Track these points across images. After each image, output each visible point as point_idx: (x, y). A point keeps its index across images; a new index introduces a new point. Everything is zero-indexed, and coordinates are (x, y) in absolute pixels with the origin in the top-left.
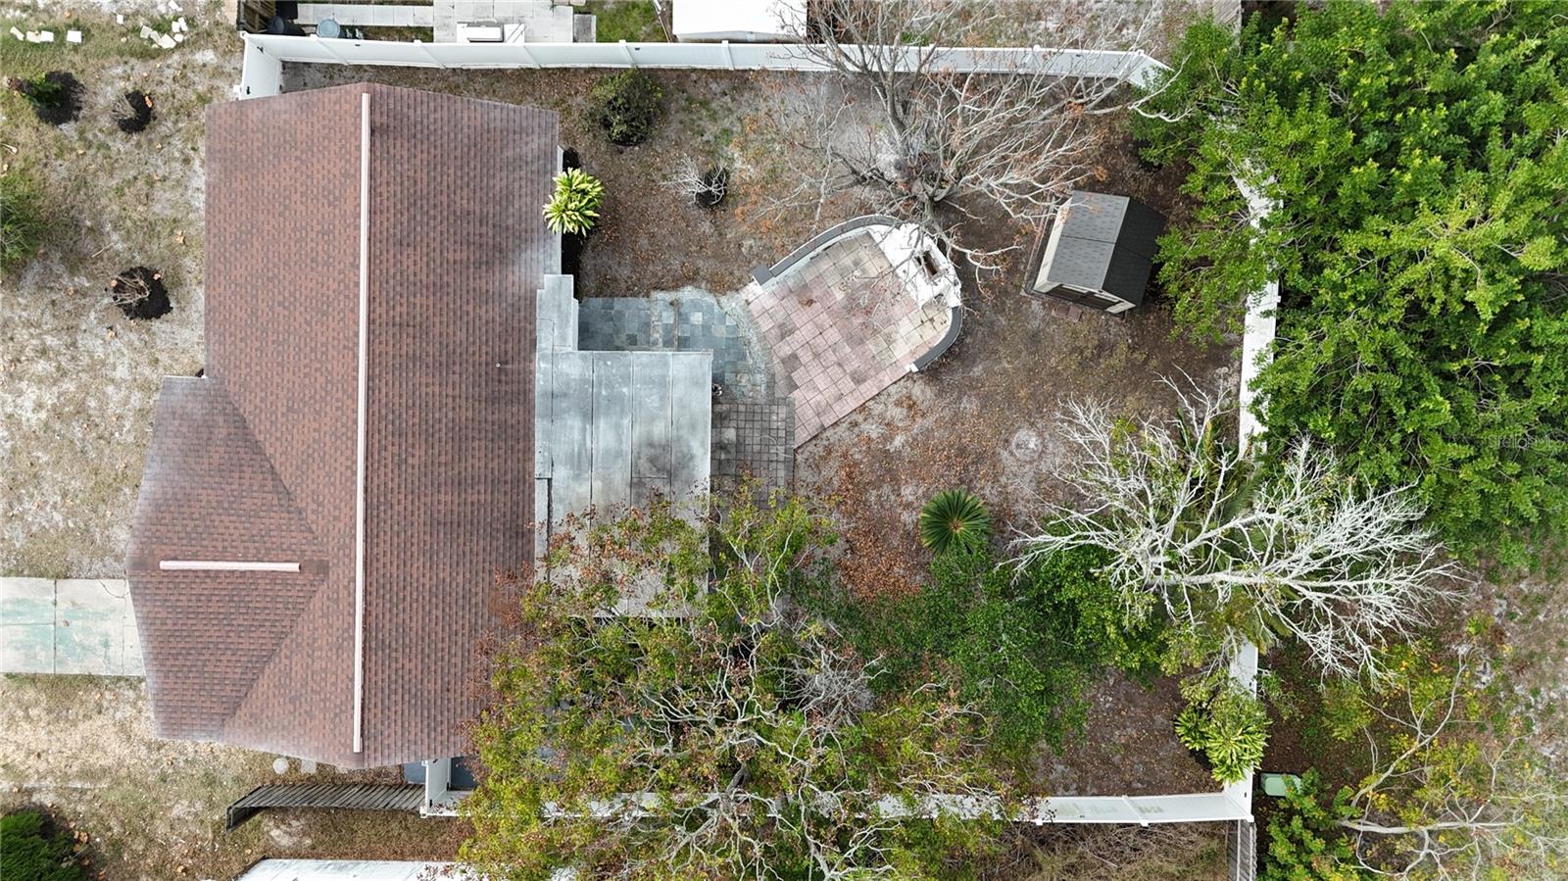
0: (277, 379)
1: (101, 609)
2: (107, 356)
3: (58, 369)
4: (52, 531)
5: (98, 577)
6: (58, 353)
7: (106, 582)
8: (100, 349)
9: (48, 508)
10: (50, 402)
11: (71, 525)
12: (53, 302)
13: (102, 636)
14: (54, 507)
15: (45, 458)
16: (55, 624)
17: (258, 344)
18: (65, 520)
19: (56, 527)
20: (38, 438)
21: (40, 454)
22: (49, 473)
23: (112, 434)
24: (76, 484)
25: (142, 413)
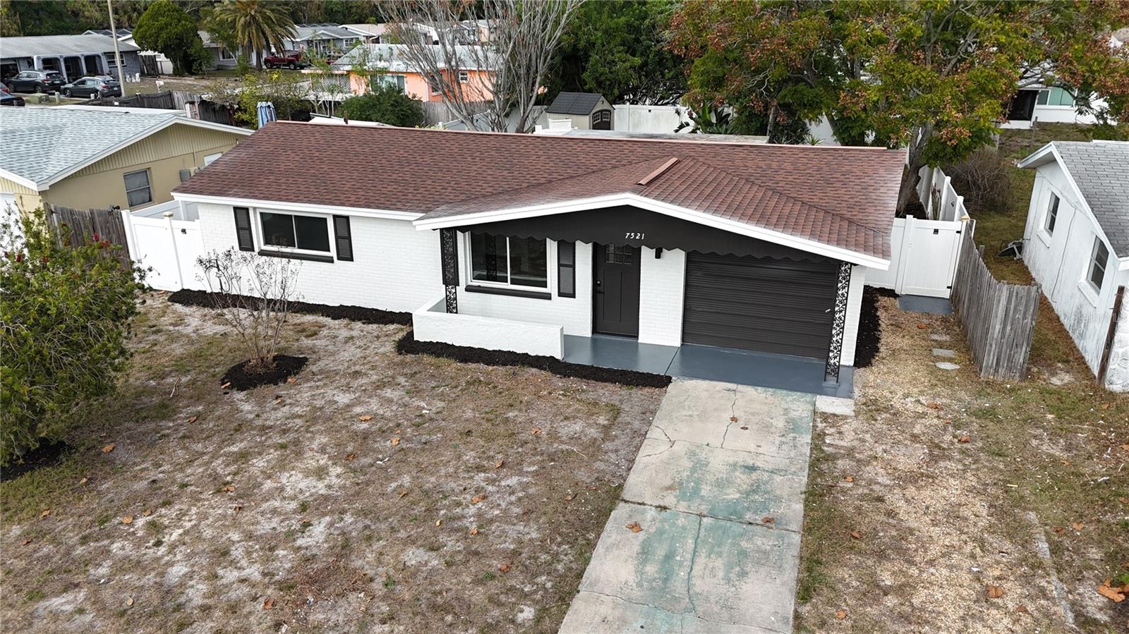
1: (687, 464)
2: (310, 405)
3: (282, 447)
4: (531, 490)
5: (631, 460)
6: (261, 444)
7: (642, 454)
9: (491, 488)
10: (322, 462)
11: (533, 468)
12: (183, 437)
13: (734, 471)
14: (493, 481)
15: (406, 479)
16: (701, 516)
18: (520, 473)
19: (526, 486)
20: (367, 482)
21: (394, 485)
22: (432, 479)
23: (422, 415)
24: (469, 455)
25: (414, 392)
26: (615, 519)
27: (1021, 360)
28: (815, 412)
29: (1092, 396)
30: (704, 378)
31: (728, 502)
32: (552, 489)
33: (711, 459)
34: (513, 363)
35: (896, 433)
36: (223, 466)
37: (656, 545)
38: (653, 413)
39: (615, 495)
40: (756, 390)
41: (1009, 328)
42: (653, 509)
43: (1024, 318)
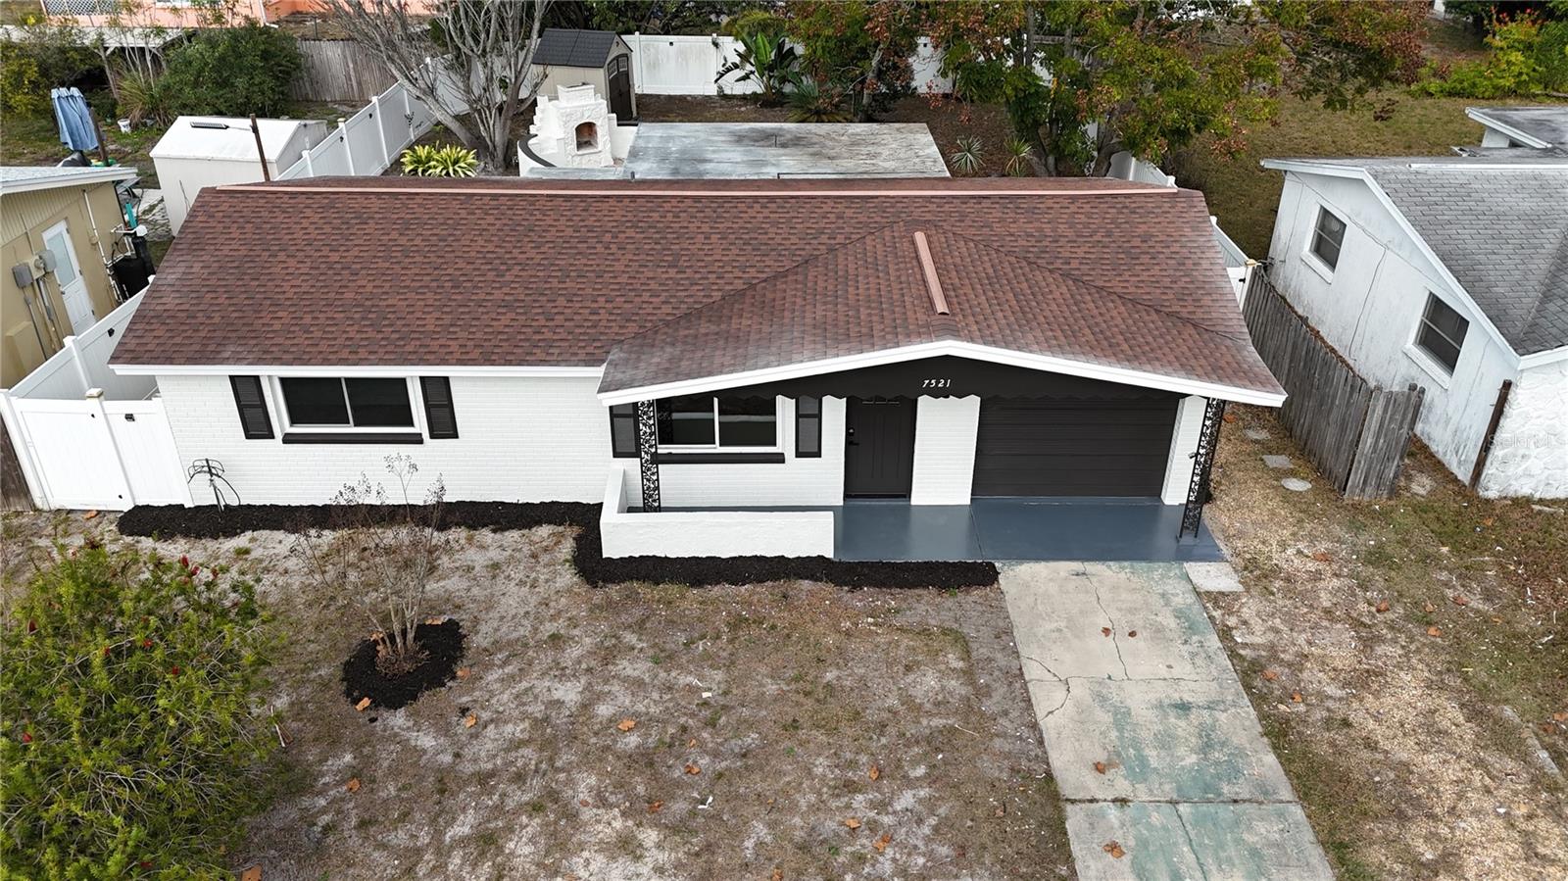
0: (623, 279)
1: (1106, 718)
2: (524, 716)
3: (536, 808)
4: (942, 811)
5: (1034, 726)
6: (499, 809)
7: (1040, 711)
8: (509, 728)
9: (887, 820)
10: (618, 824)
11: (921, 771)
12: (363, 824)
13: (1166, 716)
14: (882, 806)
15: (760, 830)
16: (1173, 803)
17: (561, 301)
18: (909, 783)
19: (931, 805)
20: (709, 847)
21: (749, 844)
22: (797, 821)
23: (706, 703)
24: (821, 765)
25: (664, 658)
26: (1077, 835)
27: (1391, 475)
28: (1198, 594)
29: (1466, 507)
30: (1038, 559)
31: (1190, 772)
32: (969, 803)
33: (1128, 702)
34: (775, 577)
35: (1306, 610)
36: (469, 869)
37: (1149, 866)
38: (1008, 632)
39: (1050, 795)
40: (1109, 567)
41: (1382, 441)
42: (1111, 804)
43: (1401, 428)
